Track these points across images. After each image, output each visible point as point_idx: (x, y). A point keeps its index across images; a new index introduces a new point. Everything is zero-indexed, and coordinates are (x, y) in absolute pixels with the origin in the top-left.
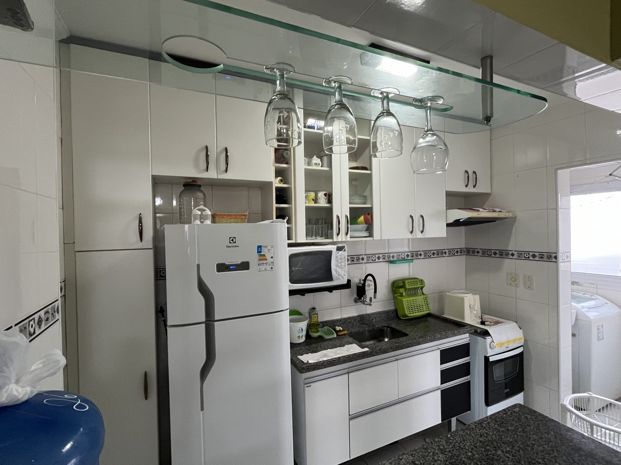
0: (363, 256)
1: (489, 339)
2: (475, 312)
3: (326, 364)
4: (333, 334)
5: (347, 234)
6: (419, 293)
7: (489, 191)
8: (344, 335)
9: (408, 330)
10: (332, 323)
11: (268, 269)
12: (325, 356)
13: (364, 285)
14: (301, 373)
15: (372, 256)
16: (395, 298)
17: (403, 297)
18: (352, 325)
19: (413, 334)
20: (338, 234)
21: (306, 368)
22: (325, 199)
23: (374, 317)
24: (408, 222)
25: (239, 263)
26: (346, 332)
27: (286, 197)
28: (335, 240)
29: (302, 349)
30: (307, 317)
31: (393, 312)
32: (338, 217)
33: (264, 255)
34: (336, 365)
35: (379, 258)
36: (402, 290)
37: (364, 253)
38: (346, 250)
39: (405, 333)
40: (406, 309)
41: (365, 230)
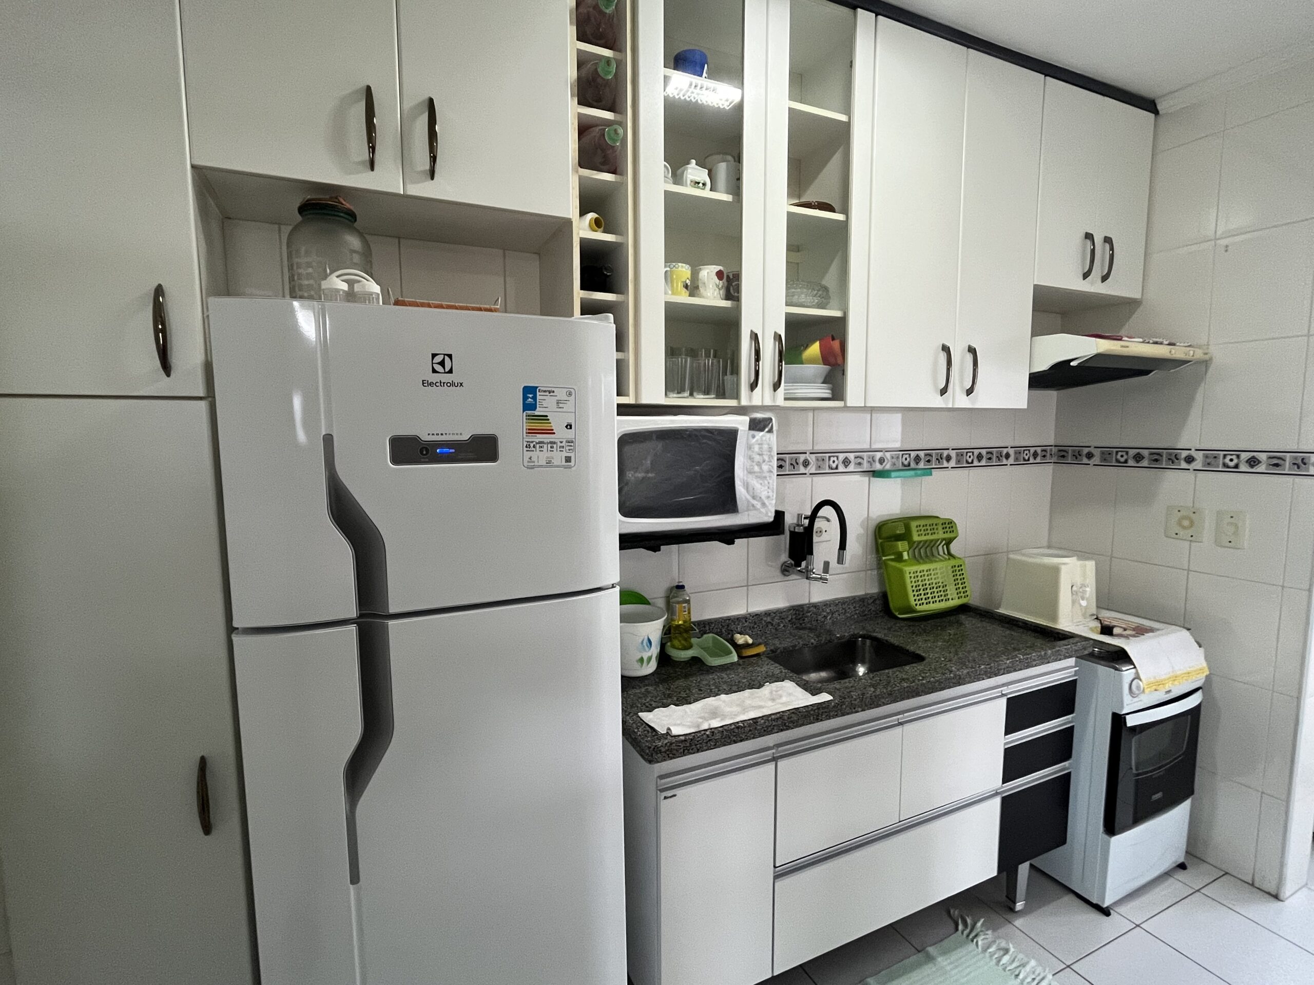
0: (807, 456)
1: (1127, 673)
2: (1084, 603)
3: (718, 736)
4: (730, 653)
5: (776, 386)
6: (941, 553)
7: (1137, 296)
8: (757, 655)
9: (918, 645)
10: (723, 627)
11: (556, 462)
12: (714, 714)
13: (809, 530)
14: (650, 762)
15: (830, 457)
16: (881, 565)
17: (903, 564)
18: (773, 631)
19: (936, 655)
20: (753, 386)
21: (663, 750)
22: (717, 286)
23: (828, 611)
24: (935, 363)
25: (466, 437)
26: (762, 649)
27: (611, 270)
28: (744, 402)
29: (649, 692)
30: (662, 609)
31: (875, 600)
32: (755, 337)
33: (544, 418)
34: (747, 739)
35: (846, 462)
36: (902, 546)
37: (809, 448)
38: (775, 428)
39: (913, 653)
40: (911, 594)
41: (822, 380)
